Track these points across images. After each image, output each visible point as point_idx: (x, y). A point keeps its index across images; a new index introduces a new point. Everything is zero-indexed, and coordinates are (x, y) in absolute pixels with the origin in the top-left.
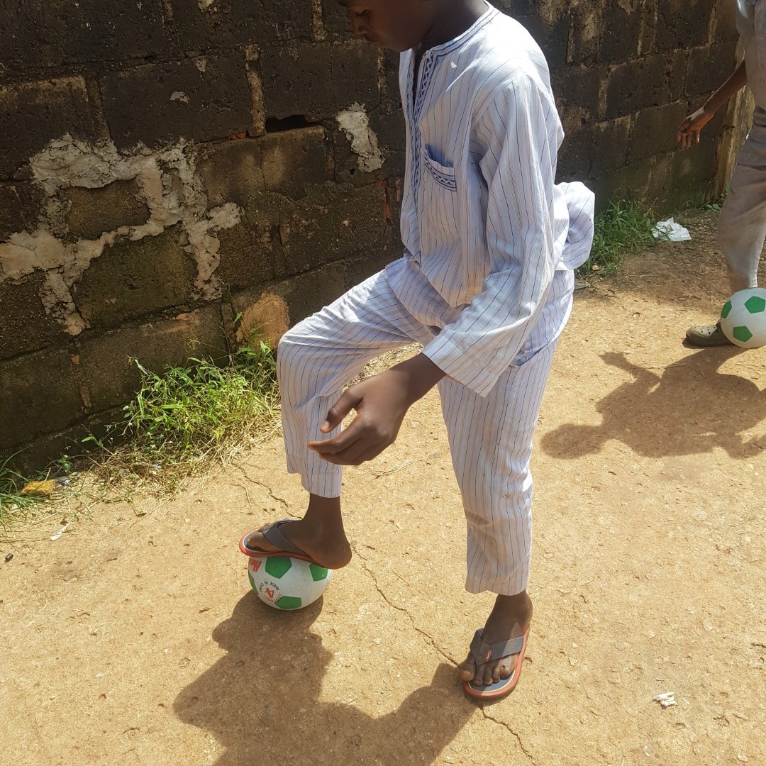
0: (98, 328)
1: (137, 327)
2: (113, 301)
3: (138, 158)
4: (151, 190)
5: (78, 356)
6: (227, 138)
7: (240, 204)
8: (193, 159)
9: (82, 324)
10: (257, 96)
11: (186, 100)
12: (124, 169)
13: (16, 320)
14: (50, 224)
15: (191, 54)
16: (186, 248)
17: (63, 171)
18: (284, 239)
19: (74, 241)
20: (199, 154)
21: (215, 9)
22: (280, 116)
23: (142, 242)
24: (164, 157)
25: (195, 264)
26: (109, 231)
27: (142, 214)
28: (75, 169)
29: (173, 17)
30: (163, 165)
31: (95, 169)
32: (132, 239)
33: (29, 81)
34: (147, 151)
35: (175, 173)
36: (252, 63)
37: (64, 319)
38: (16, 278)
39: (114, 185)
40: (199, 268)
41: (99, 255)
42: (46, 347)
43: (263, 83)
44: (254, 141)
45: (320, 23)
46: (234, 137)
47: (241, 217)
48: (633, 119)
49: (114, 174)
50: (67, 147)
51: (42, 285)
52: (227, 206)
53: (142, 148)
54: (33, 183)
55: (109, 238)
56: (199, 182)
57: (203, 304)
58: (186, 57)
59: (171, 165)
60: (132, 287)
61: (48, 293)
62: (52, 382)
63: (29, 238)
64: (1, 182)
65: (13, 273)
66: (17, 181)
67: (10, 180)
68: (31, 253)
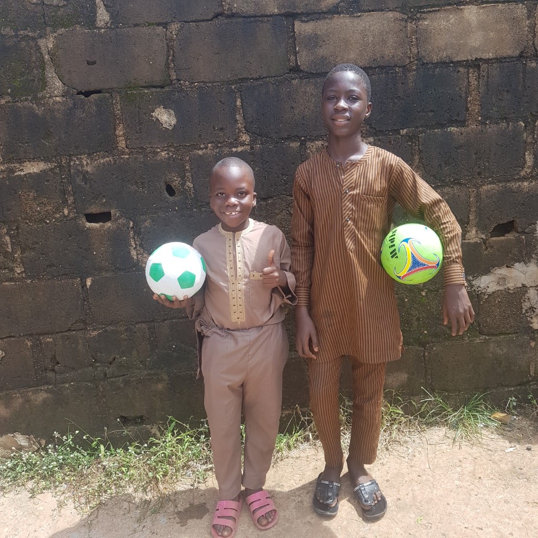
5: (534, 342)
13: (505, 313)
42: (517, 333)
51: (524, 295)
54: (535, 235)
62: (515, 355)
63: (525, 267)
64: (517, 232)
65: (511, 285)
66: (527, 233)
67: (523, 232)
68: (523, 276)
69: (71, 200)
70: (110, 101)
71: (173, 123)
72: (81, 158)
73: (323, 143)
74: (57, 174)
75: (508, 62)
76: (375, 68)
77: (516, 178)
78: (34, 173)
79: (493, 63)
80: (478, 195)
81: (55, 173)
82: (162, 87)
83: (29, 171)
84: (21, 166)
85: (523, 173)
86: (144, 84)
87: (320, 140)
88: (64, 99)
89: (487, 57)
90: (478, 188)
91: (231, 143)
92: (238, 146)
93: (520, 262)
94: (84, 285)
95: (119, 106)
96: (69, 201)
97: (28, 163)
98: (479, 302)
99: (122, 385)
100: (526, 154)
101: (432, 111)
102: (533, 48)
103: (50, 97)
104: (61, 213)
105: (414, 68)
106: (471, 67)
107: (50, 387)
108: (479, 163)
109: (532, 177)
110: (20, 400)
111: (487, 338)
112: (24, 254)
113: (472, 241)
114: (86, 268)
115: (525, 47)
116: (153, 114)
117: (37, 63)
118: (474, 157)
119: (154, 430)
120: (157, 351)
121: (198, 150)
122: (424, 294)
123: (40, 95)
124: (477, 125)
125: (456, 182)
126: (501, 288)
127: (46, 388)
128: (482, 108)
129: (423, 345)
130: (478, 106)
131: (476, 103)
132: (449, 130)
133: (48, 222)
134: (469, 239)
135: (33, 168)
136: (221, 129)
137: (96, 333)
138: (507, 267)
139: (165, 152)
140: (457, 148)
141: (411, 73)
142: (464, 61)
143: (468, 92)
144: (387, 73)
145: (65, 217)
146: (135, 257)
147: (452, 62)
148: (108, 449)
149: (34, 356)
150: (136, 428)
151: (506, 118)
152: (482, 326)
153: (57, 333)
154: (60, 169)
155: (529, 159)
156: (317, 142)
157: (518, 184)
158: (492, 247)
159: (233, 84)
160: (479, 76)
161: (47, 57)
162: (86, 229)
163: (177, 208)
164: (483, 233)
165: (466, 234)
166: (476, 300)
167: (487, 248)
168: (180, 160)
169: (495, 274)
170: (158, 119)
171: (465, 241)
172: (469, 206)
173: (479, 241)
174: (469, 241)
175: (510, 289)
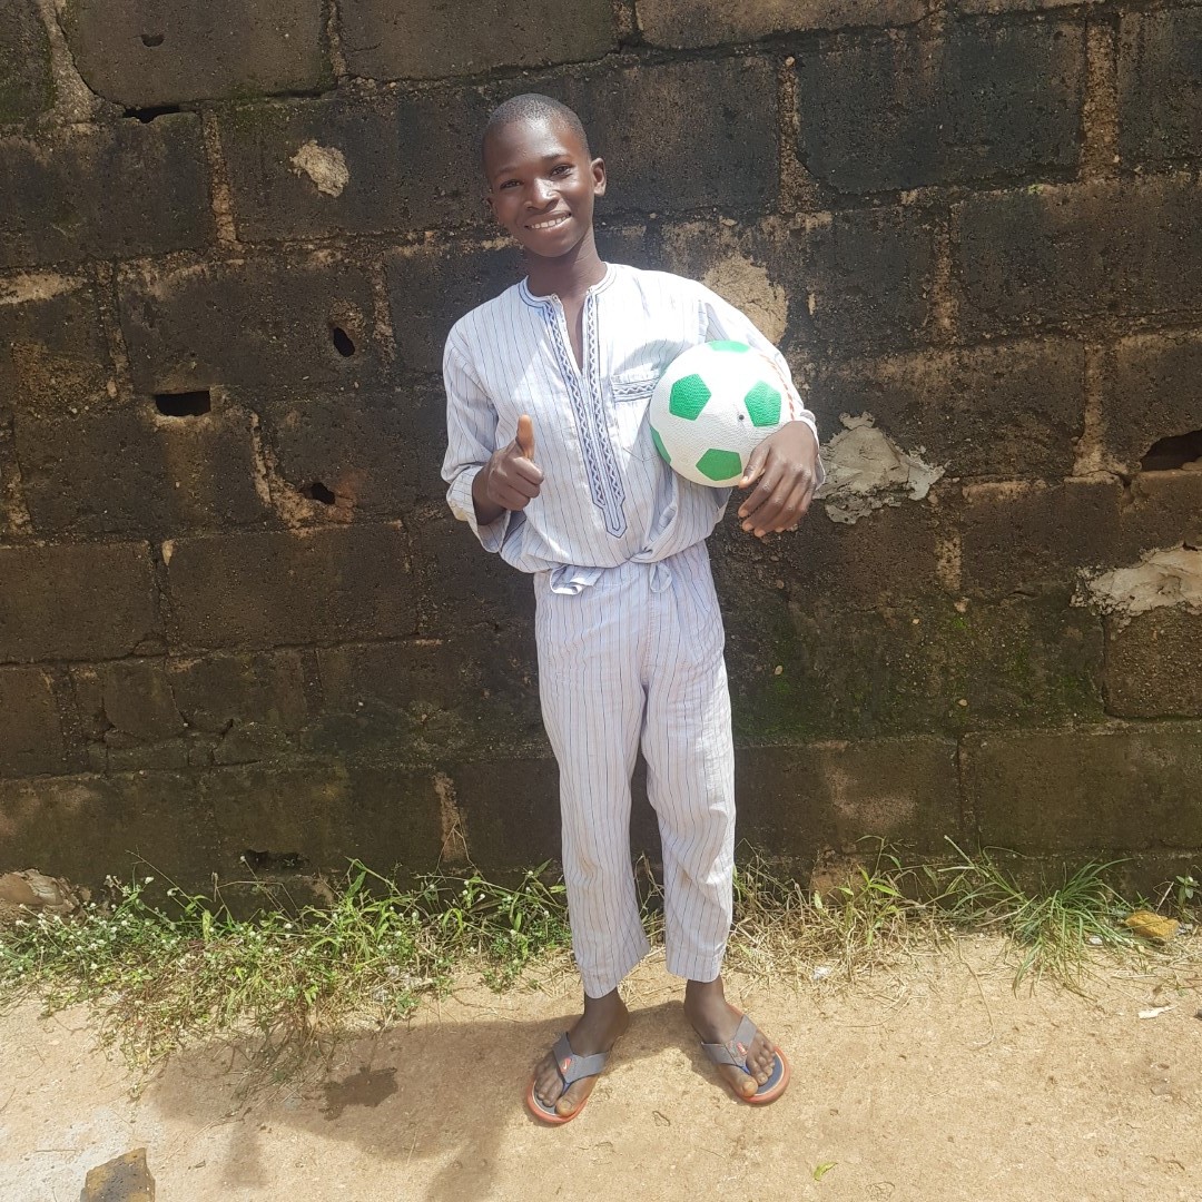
13: (1176, 665)
38: (1195, 605)
65: (1194, 596)
69: (121, 363)
70: (198, 130)
71: (342, 180)
72: (138, 266)
73: (703, 228)
74: (89, 301)
76: (836, 32)
78: (40, 299)
79: (1156, 9)
80: (1110, 362)
81: (85, 302)
82: (316, 94)
83: (29, 296)
84: (10, 283)
86: (273, 89)
87: (696, 220)
88: (96, 128)
90: (1109, 340)
91: (479, 229)
92: (495, 236)
94: (158, 558)
95: (217, 143)
96: (118, 366)
97: (26, 276)
98: (1107, 634)
99: (247, 783)
101: (984, 142)
103: (66, 123)
104: (102, 393)
105: (939, 28)
106: (1096, 24)
107: (96, 777)
108: (1112, 277)
110: (36, 802)
111: (1125, 725)
112: (28, 481)
113: (1089, 480)
114: (160, 517)
116: (295, 160)
117: (34, 46)
118: (1099, 261)
119: (322, 888)
120: (323, 712)
121: (402, 245)
122: (961, 608)
123: (42, 121)
124: (1107, 178)
125: (1049, 326)
126: (1168, 602)
127: (87, 778)
128: (1123, 131)
129: (956, 733)
130: (1111, 127)
131: (1106, 119)
132: (1031, 192)
133: (75, 411)
134: (1081, 475)
135: (38, 288)
136: (456, 195)
137: (188, 664)
138: (1186, 547)
139: (326, 252)
140: (1054, 239)
141: (930, 42)
142: (1076, 6)
143: (1084, 89)
144: (866, 44)
145: (111, 400)
146: (267, 498)
147: (1041, 11)
148: (220, 919)
149: (59, 710)
150: (281, 879)
151: (1189, 158)
152: (1111, 695)
153: (105, 660)
154: (95, 291)
156: (688, 226)
158: (1146, 496)
159: (480, 82)
160: (1115, 45)
161: (54, 29)
162: (156, 429)
163: (357, 385)
164: (1120, 461)
165: (1075, 461)
166: (1101, 630)
167: (1132, 498)
168: (363, 269)
169: (1152, 565)
170: (307, 173)
171: (1071, 480)
172: (1084, 390)
173: (1109, 481)
174: (1084, 479)
175: (1191, 606)
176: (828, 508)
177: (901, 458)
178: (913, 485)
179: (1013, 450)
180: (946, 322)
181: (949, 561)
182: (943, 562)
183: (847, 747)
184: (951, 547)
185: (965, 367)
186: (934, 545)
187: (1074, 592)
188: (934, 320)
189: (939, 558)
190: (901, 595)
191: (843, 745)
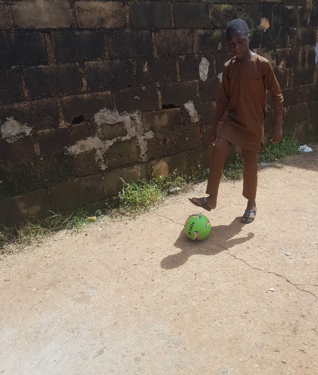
0: (110, 169)
1: (122, 169)
2: (115, 160)
3: (124, 115)
4: (128, 125)
5: (104, 177)
6: (150, 110)
7: (153, 131)
8: (140, 116)
9: (105, 167)
10: (160, 98)
11: (139, 98)
12: (120, 119)
13: (87, 164)
14: (98, 135)
15: (141, 85)
16: (137, 144)
17: (103, 119)
18: (167, 143)
19: (105, 140)
20: (142, 115)
21: (148, 72)
22: (167, 104)
23: (124, 142)
24: (132, 116)
25: (140, 150)
26: (115, 138)
27: (125, 133)
28: (106, 118)
29: (136, 74)
30: (132, 118)
31: (112, 119)
32: (122, 140)
33: (96, 92)
34: (127, 114)
35: (135, 121)
36: (158, 88)
37: (101, 165)
39: (117, 124)
40: (141, 151)
41: (112, 145)
42: (95, 174)
43: (162, 94)
44: (158, 111)
45: (179, 76)
46: (152, 110)
47: (154, 135)
48: (287, 109)
49: (117, 120)
50: (105, 112)
51: (95, 154)
52: (150, 132)
53: (126, 113)
54: (95, 122)
55: (115, 140)
56: (142, 124)
57: (142, 163)
58: (139, 86)
59: (134, 118)
60: (121, 156)
61: (97, 156)
62: (96, 185)
63: (93, 139)
64: (86, 121)
65: (87, 149)
66: (90, 121)
67: (89, 121)
68: (93, 143)
75: (65, 31)
77: (80, 92)
79: (57, 31)
80: (62, 102)
85: (83, 90)
89: (53, 28)
90: (61, 98)
93: (90, 137)
98: (73, 160)
100: (83, 79)
101: (28, 56)
102: (76, 25)
105: (13, 31)
106: (46, 33)
108: (59, 85)
109: (88, 92)
111: (80, 178)
113: (63, 127)
115: (72, 23)
122: (42, 159)
124: (54, 64)
125: (48, 95)
126: (83, 151)
128: (55, 55)
129: (46, 187)
130: (53, 54)
131: (52, 52)
132: (39, 67)
134: (61, 127)
138: (84, 140)
140: (46, 77)
141: (12, 34)
142: (41, 29)
143: (46, 46)
147: (34, 29)
151: (69, 61)
152: (76, 173)
155: (85, 82)
157: (81, 95)
158: (74, 130)
160: (51, 38)
164: (68, 123)
165: (59, 124)
166: (71, 159)
167: (72, 131)
169: (78, 144)
171: (59, 128)
172: (58, 108)
173: (67, 127)
174: (62, 127)
175: (87, 151)
176: (7, 140)
177: (22, 126)
178: (26, 132)
179: (46, 122)
180: (27, 95)
181: (37, 149)
182: (36, 149)
183: (22, 196)
184: (37, 146)
185: (32, 105)
186: (33, 146)
187: (64, 152)
188: (24, 95)
189: (35, 149)
190: (28, 158)
191: (21, 196)
